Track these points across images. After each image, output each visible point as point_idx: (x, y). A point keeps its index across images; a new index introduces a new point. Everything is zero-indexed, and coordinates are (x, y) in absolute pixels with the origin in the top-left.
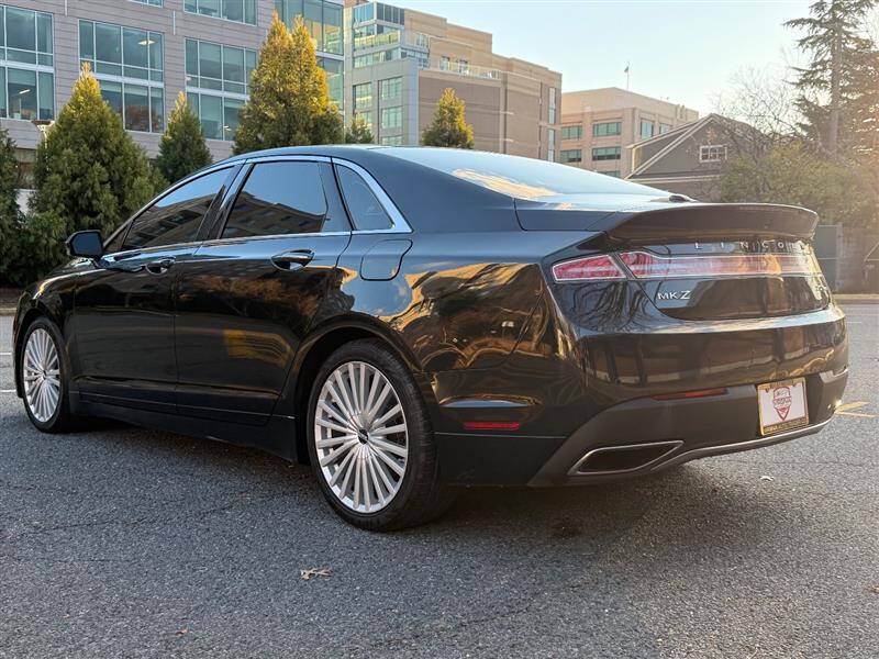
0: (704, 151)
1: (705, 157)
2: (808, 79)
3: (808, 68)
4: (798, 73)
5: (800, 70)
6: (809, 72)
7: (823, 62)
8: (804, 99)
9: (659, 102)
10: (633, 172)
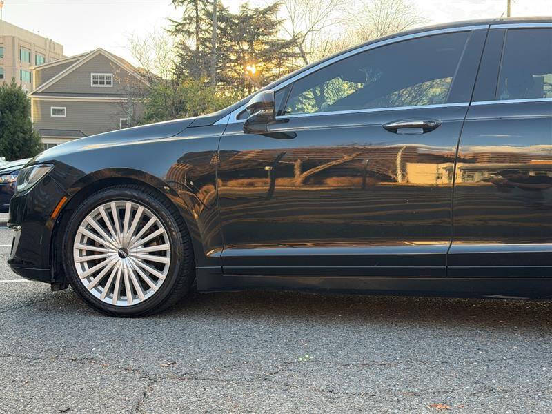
0: (94, 77)
1: (95, 83)
2: (179, 29)
3: (181, 21)
4: (172, 23)
5: (173, 21)
6: (180, 24)
7: (190, 18)
8: (184, 44)
9: (32, 34)
10: (35, 90)
